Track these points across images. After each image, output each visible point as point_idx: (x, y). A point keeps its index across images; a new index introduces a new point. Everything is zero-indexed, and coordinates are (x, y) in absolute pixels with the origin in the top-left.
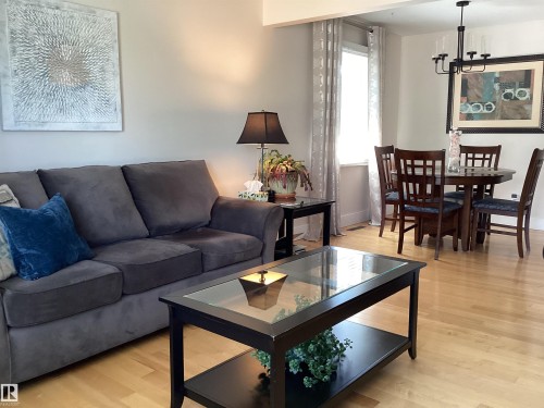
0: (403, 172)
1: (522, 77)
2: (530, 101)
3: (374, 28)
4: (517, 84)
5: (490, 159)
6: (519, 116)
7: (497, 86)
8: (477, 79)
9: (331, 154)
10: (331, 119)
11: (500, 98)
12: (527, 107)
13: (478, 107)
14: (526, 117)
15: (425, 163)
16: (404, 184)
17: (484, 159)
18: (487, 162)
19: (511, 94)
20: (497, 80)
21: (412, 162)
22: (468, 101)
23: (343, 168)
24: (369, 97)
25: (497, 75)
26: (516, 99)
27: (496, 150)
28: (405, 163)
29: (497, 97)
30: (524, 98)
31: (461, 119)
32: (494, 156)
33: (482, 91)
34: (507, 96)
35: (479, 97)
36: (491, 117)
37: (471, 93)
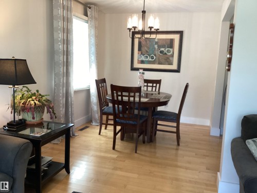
0: (116, 99)
1: (169, 43)
2: (172, 56)
3: (91, 6)
4: (166, 46)
5: (156, 87)
6: (167, 63)
7: (156, 46)
8: (146, 42)
9: (68, 84)
10: (67, 62)
11: (158, 53)
12: (171, 58)
13: (147, 57)
14: (171, 64)
15: (129, 94)
16: (116, 106)
17: (153, 86)
18: (154, 88)
19: (163, 51)
20: (157, 43)
21: (122, 93)
22: (142, 53)
23: (76, 92)
24: (90, 48)
25: (156, 40)
26: (165, 54)
27: (159, 82)
28: (117, 94)
29: (157, 52)
30: (169, 54)
31: (138, 63)
32: (158, 85)
33: (149, 48)
34: (161, 52)
35: (147, 52)
36: (153, 63)
37: (143, 49)
